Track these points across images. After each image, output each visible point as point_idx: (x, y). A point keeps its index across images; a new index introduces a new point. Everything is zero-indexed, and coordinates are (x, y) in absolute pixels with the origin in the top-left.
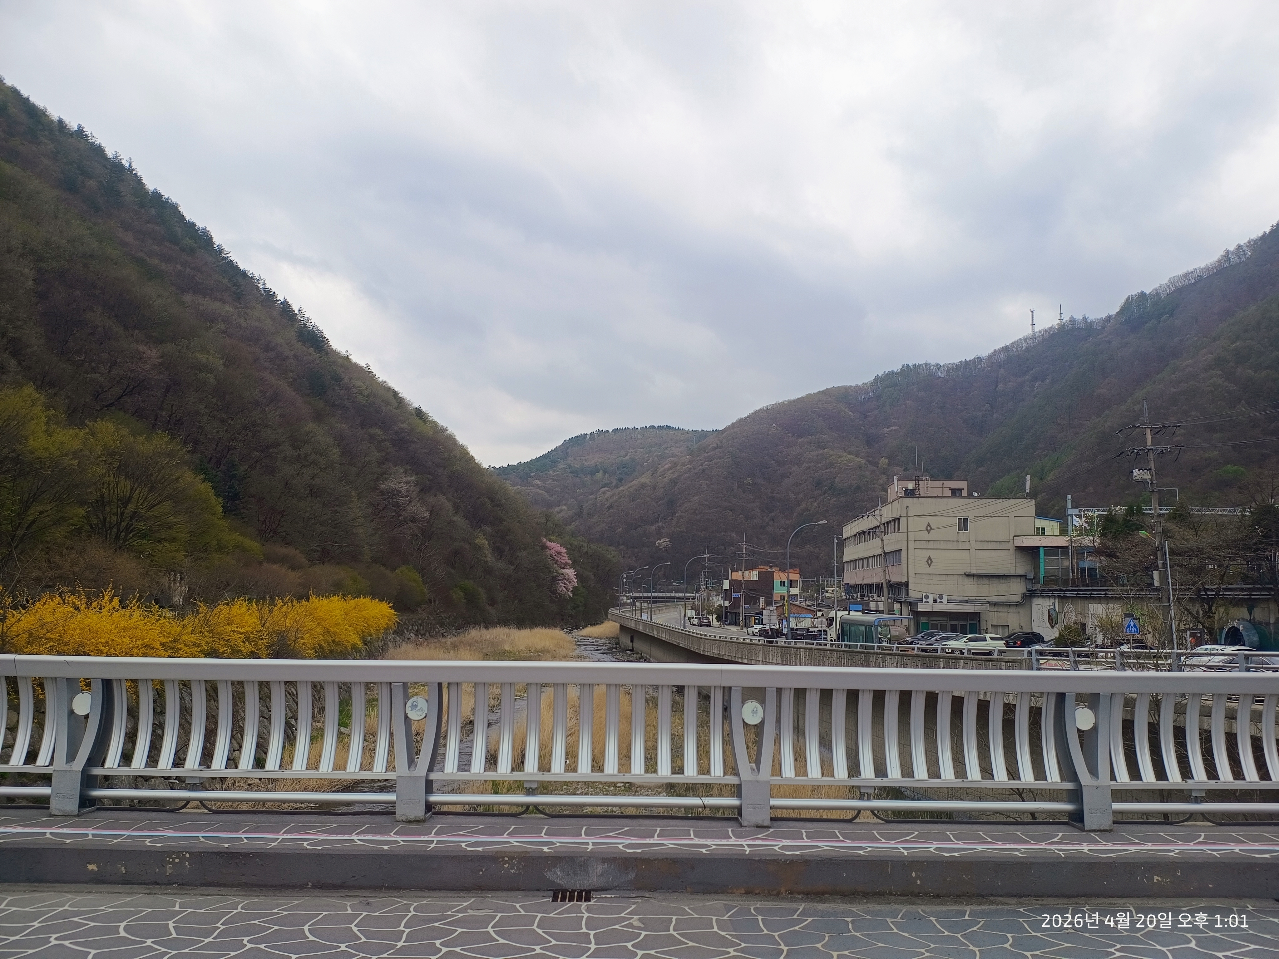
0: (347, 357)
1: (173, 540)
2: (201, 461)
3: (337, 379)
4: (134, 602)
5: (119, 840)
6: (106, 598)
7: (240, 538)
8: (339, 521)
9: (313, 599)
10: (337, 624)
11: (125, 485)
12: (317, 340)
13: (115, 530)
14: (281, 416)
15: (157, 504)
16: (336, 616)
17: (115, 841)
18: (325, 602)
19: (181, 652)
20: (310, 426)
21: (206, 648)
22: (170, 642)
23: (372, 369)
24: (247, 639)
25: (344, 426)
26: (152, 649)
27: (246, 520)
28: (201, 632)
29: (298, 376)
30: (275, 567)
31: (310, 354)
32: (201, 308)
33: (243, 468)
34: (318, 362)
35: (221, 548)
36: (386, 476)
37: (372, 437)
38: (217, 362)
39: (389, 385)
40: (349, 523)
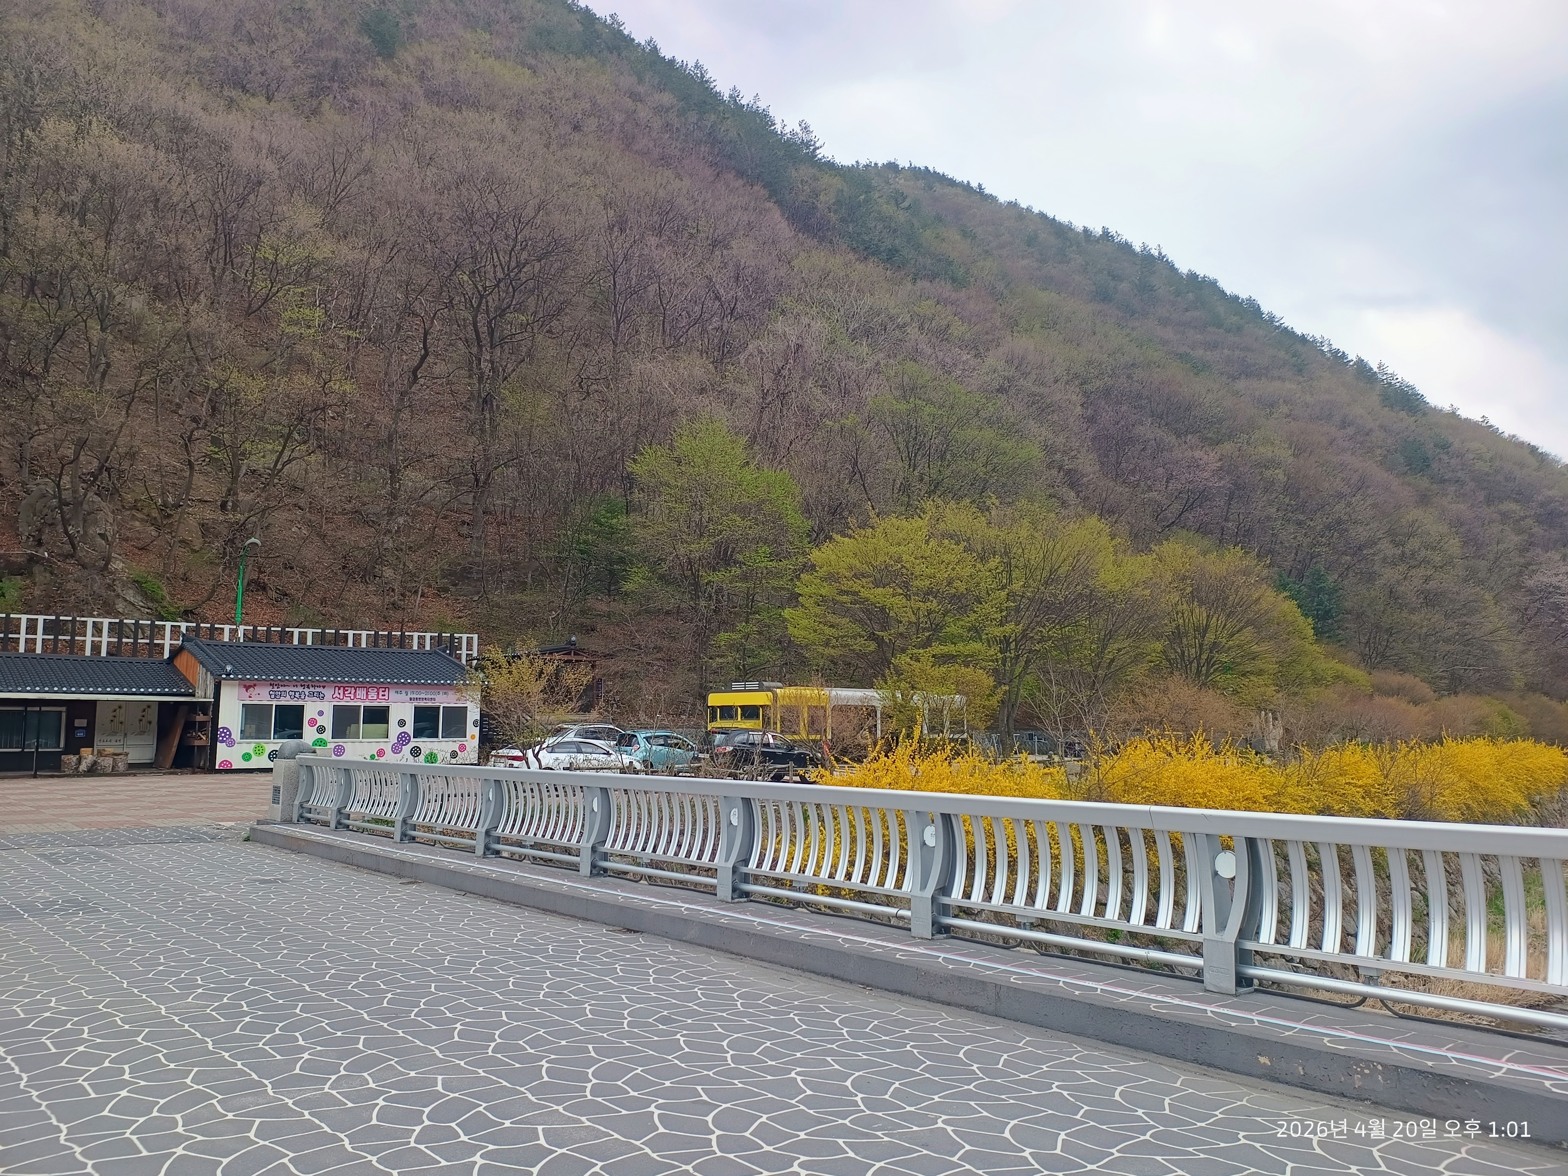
0: (1454, 413)
1: (1260, 673)
2: (1281, 576)
3: (1444, 446)
4: (1227, 747)
5: (1290, 1033)
6: (1198, 743)
7: (1340, 667)
8: (1470, 636)
9: (1449, 742)
10: (1487, 777)
11: (1200, 614)
12: (1409, 400)
13: (1195, 665)
14: (1374, 506)
15: (1238, 632)
16: (1485, 766)
17: (1287, 1033)
18: (1466, 746)
19: (1288, 808)
20: (1414, 514)
21: (1317, 803)
22: (1275, 795)
23: (1491, 422)
24: (1367, 794)
25: (1462, 506)
26: (1255, 802)
27: (1344, 643)
28: (1308, 784)
29: (1388, 451)
30: (1391, 701)
31: (1401, 420)
32: (1257, 393)
33: (1331, 578)
34: (1413, 428)
35: (1317, 680)
36: (1534, 567)
37: (1505, 516)
38: (1284, 454)
39: (1521, 439)
40: (1485, 638)
